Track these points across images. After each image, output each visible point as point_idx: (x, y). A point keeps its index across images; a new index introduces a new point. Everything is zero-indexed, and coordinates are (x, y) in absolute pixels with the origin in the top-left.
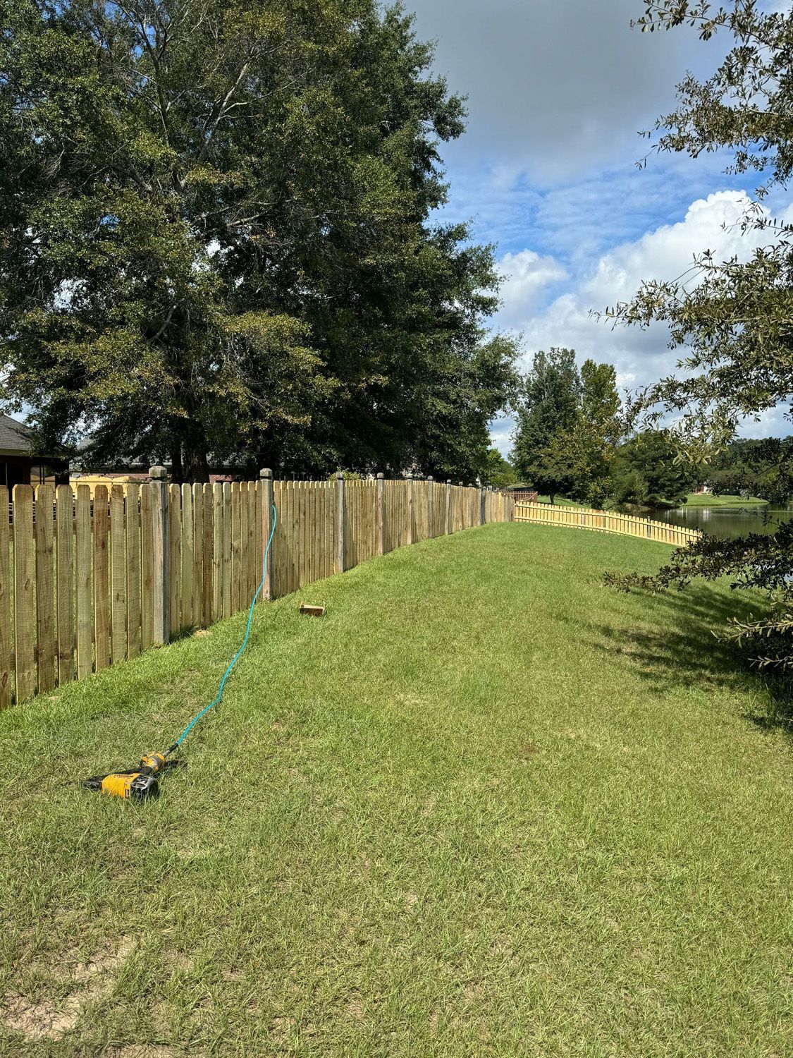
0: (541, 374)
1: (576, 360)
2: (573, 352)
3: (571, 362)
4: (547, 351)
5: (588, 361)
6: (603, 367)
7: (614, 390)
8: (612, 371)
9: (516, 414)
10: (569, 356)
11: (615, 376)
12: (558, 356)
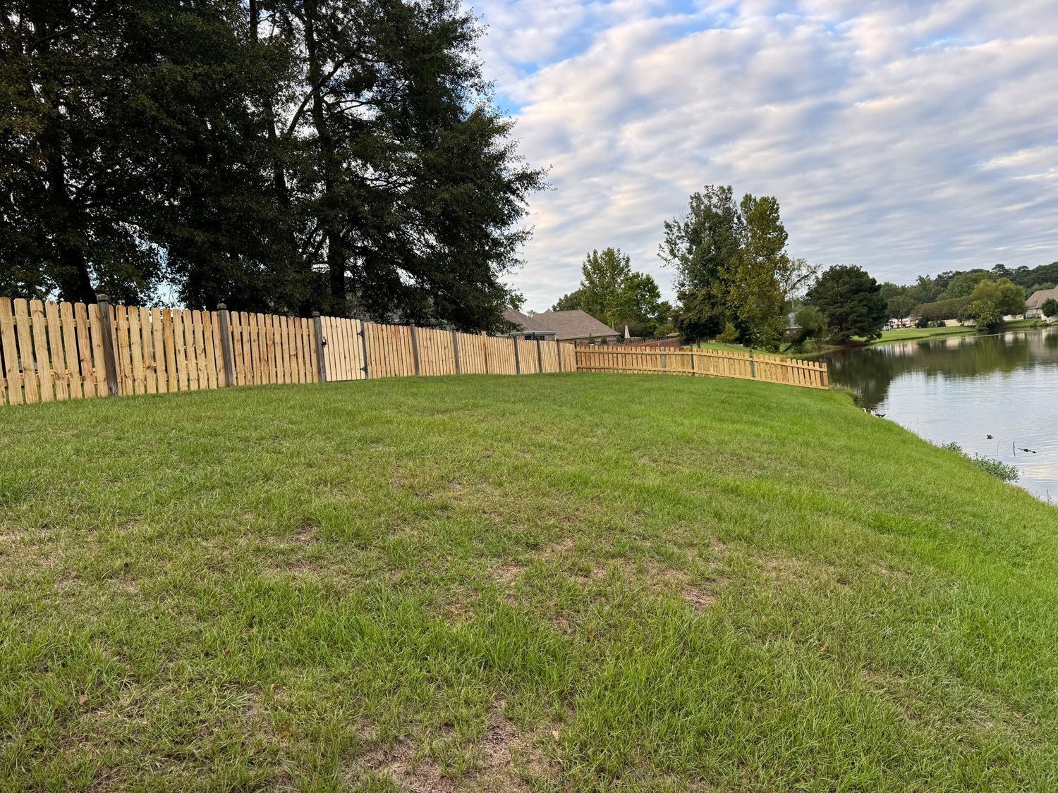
0: (697, 216)
1: (733, 197)
2: (729, 189)
3: (728, 199)
4: (703, 192)
5: (746, 196)
6: (764, 200)
7: (778, 223)
8: (774, 203)
9: (677, 261)
10: (726, 193)
11: (778, 208)
12: (713, 194)
